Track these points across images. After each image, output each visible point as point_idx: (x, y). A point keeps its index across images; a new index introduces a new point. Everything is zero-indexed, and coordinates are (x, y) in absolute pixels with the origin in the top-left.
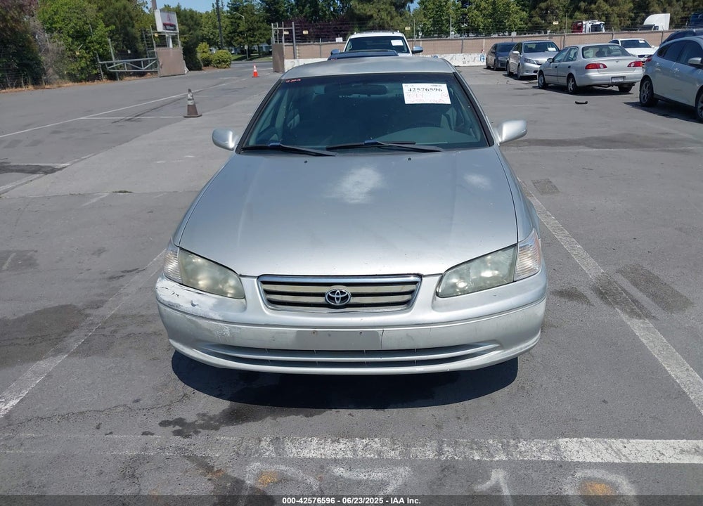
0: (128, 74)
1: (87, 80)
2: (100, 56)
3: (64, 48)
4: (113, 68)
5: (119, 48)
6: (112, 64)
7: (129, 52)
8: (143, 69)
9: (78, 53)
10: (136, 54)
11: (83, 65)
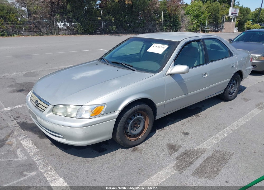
0: (211, 31)
1: (194, 32)
2: (202, 24)
3: (190, 20)
4: (205, 28)
5: (210, 21)
6: (205, 27)
7: (214, 23)
8: (217, 30)
9: (194, 22)
10: (217, 24)
11: (194, 26)
